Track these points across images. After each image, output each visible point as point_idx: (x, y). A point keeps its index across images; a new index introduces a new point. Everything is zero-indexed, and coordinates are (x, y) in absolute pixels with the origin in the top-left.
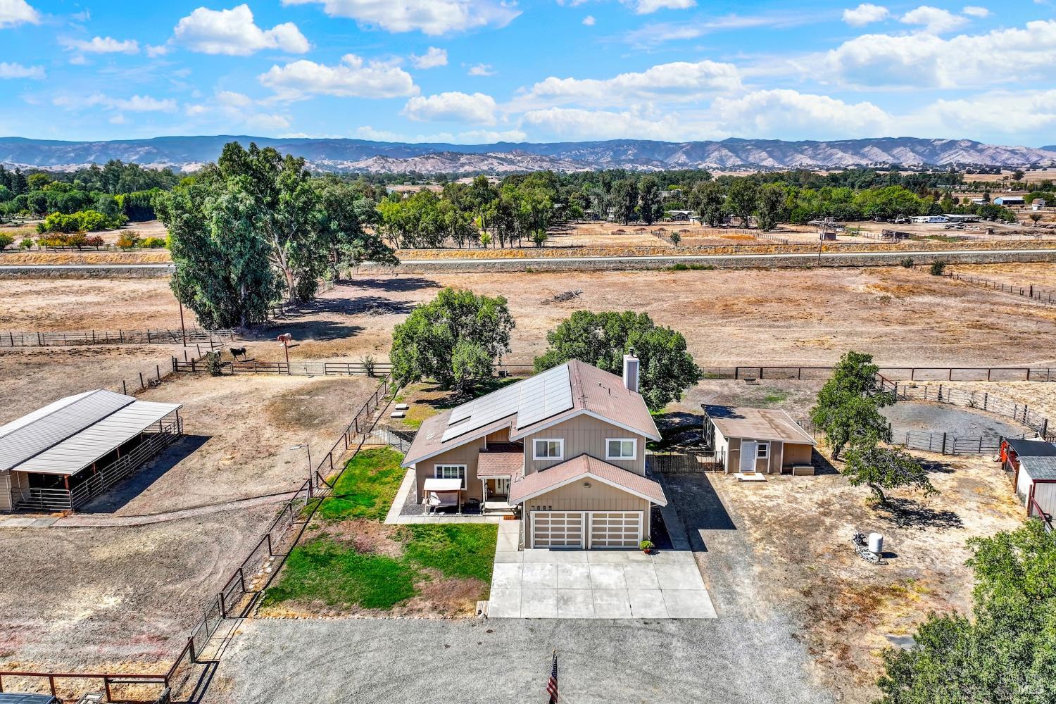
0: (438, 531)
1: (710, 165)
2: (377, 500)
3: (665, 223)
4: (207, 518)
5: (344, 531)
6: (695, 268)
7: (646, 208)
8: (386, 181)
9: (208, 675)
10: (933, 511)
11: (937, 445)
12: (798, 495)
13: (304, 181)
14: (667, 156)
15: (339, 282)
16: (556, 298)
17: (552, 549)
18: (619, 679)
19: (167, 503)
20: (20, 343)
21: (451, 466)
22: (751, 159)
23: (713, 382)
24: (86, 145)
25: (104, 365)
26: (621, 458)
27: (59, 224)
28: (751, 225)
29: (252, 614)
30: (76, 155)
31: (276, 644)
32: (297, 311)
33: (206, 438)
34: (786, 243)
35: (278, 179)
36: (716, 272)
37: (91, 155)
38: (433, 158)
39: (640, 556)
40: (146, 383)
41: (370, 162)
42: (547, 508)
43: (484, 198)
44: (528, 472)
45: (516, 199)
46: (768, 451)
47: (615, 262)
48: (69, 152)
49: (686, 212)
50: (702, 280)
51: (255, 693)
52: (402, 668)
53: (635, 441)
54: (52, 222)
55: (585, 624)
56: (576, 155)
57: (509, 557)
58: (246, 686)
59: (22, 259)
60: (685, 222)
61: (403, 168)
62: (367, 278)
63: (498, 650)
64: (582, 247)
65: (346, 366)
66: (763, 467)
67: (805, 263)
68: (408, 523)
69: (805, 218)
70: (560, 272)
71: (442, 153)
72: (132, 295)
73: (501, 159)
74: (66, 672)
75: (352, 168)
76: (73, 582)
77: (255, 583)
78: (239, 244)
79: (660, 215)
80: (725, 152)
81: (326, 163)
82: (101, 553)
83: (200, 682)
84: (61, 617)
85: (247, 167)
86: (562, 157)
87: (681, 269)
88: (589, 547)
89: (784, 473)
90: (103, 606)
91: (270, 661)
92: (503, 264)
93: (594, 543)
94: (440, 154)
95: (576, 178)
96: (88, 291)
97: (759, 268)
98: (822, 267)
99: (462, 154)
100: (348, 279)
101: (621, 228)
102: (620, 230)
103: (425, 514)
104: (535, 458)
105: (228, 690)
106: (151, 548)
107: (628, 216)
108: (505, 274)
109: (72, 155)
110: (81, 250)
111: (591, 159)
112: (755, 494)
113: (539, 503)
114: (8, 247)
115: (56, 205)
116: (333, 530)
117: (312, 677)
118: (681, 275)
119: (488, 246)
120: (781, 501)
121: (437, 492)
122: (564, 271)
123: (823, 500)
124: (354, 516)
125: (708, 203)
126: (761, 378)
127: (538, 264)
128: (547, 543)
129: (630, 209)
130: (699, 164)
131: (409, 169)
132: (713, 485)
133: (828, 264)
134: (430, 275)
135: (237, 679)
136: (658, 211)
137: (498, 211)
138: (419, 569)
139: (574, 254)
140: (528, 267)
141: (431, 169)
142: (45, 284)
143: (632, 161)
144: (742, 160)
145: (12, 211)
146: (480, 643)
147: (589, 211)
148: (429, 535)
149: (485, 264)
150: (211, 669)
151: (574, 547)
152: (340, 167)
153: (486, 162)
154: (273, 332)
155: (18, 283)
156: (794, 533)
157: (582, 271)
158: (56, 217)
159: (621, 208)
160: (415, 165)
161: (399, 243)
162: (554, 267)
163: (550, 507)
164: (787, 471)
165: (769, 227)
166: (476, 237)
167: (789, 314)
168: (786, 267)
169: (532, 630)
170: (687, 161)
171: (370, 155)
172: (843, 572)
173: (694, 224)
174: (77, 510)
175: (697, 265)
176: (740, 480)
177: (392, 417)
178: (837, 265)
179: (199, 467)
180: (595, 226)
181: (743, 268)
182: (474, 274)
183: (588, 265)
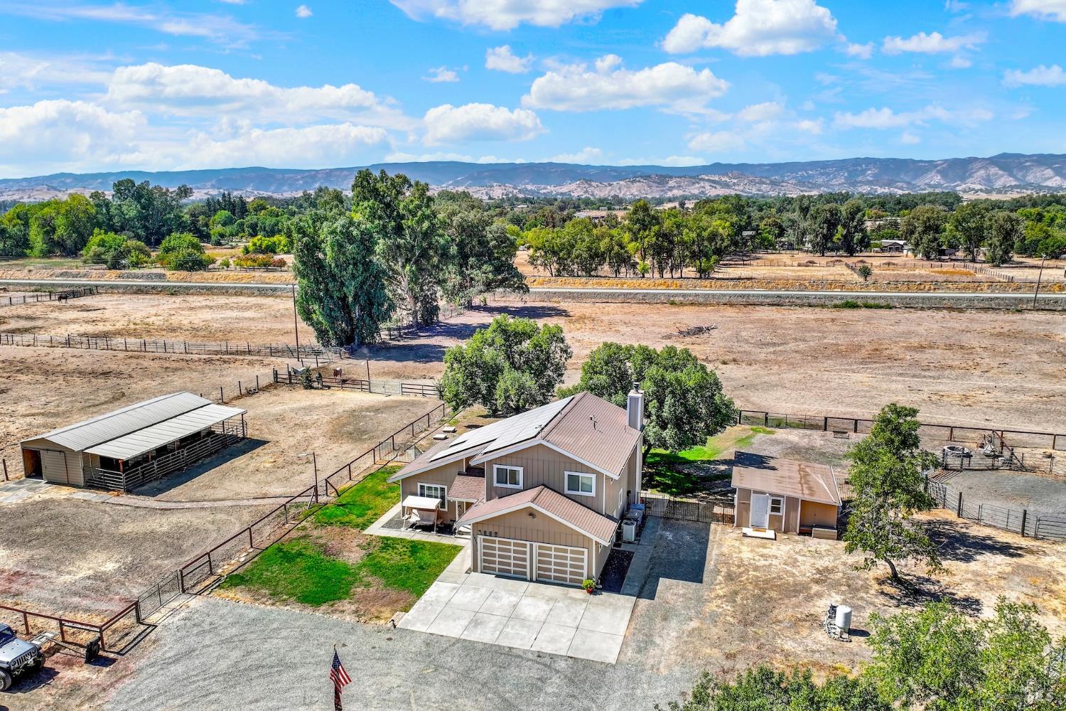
0: (404, 546)
1: (972, 186)
2: (369, 512)
3: (872, 254)
4: (221, 510)
5: (322, 535)
6: (868, 307)
7: (847, 239)
8: (582, 206)
9: (144, 634)
10: (954, 594)
11: (1016, 524)
12: (800, 558)
13: (428, 206)
14: (916, 177)
15: (470, 307)
16: (681, 332)
17: (497, 576)
18: (477, 700)
19: (199, 494)
20: (172, 351)
21: (433, 486)
22: (1030, 178)
23: (796, 431)
24: (313, 173)
25: (225, 373)
26: (580, 493)
27: (260, 246)
28: (979, 258)
29: (205, 593)
30: (304, 183)
31: (208, 620)
32: (416, 334)
33: (263, 443)
34: (1011, 280)
35: (401, 206)
36: (893, 312)
37: (316, 182)
38: (639, 181)
39: (580, 594)
40: (244, 391)
41: (573, 186)
42: (493, 534)
43: (644, 225)
44: (489, 498)
45: (678, 226)
46: (783, 507)
47: (773, 296)
48: (298, 180)
49: (901, 242)
50: (868, 321)
51: (168, 655)
52: (295, 656)
53: (594, 476)
54: (255, 244)
55: (481, 647)
56: (803, 176)
57: (453, 577)
58: (166, 649)
59: (215, 277)
60: (897, 254)
61: (607, 192)
62: (503, 304)
63: (385, 656)
64: (751, 279)
65: (420, 387)
66: (776, 524)
67: (1016, 305)
68: (383, 535)
69: (1057, 251)
70: (706, 305)
71: (649, 176)
72: (284, 312)
73: (714, 182)
74: (49, 614)
75: (554, 193)
76: (93, 547)
77: (224, 569)
78: (351, 266)
79: (865, 243)
80: (994, 170)
81: (529, 188)
82: (127, 528)
83: (135, 639)
84: (69, 573)
85: (375, 193)
86: (786, 178)
87: (850, 307)
88: (534, 579)
89: (801, 533)
90: (103, 569)
91: (195, 632)
92: (645, 295)
93: (539, 575)
94: (647, 177)
95: (790, 203)
96: (248, 308)
97: (951, 309)
98: (1038, 310)
99: (671, 177)
100: (482, 304)
101: (811, 259)
102: (810, 262)
103: (403, 529)
104: (495, 484)
105: (151, 649)
106: (165, 528)
107: (824, 246)
108: (645, 305)
109: (301, 182)
110: (268, 271)
111: (820, 180)
112: (752, 551)
113: (485, 528)
114: (210, 266)
115: (265, 230)
116: (316, 533)
117: (216, 651)
118: (848, 314)
119: (646, 275)
120: (775, 562)
121: (419, 509)
122: (711, 305)
123: (827, 567)
124: (341, 523)
125: (924, 232)
126: (855, 431)
127: (684, 296)
128: (494, 569)
129: (828, 237)
130: (958, 185)
131: (612, 193)
132: (711, 537)
133: (1047, 308)
134: (566, 304)
135: (162, 642)
136: (861, 241)
137: (657, 239)
138: (366, 576)
139: (734, 286)
140: (672, 299)
141: (636, 193)
142: (222, 300)
143: (869, 183)
144: (1016, 179)
145: (232, 235)
146: (374, 648)
147: (783, 240)
148: (393, 548)
149: (625, 295)
150: (148, 631)
151: (520, 577)
152: (542, 191)
153: (697, 185)
154: (383, 351)
155: (201, 298)
156: (767, 596)
157: (731, 305)
158: (258, 240)
159: (817, 236)
160: (620, 189)
161: (554, 271)
162: (701, 300)
163: (496, 533)
164: (805, 531)
165: (1002, 260)
166: (634, 266)
167: (950, 363)
168: (986, 310)
169: (428, 644)
170: (942, 182)
171: (573, 179)
172: (790, 643)
173: (907, 256)
174: (129, 491)
175: (871, 302)
176: (745, 535)
177: (435, 439)
178: (1060, 308)
179: (243, 466)
180: (785, 257)
181: (929, 309)
182: (612, 304)
183: (740, 299)
